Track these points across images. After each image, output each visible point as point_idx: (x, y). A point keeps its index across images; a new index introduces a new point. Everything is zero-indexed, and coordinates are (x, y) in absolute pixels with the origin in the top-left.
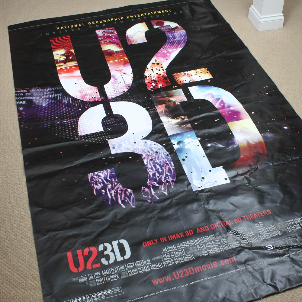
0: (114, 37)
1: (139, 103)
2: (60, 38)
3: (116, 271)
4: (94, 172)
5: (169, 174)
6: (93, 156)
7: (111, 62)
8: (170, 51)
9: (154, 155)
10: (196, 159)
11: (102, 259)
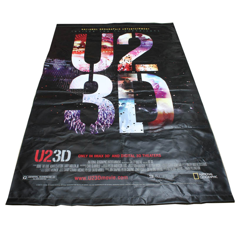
0: (111, 39)
1: (109, 77)
2: (81, 35)
3: (58, 166)
4: (69, 110)
5: (110, 120)
6: (72, 101)
7: (104, 52)
8: (139, 51)
9: (106, 108)
10: (129, 115)
11: (53, 158)
